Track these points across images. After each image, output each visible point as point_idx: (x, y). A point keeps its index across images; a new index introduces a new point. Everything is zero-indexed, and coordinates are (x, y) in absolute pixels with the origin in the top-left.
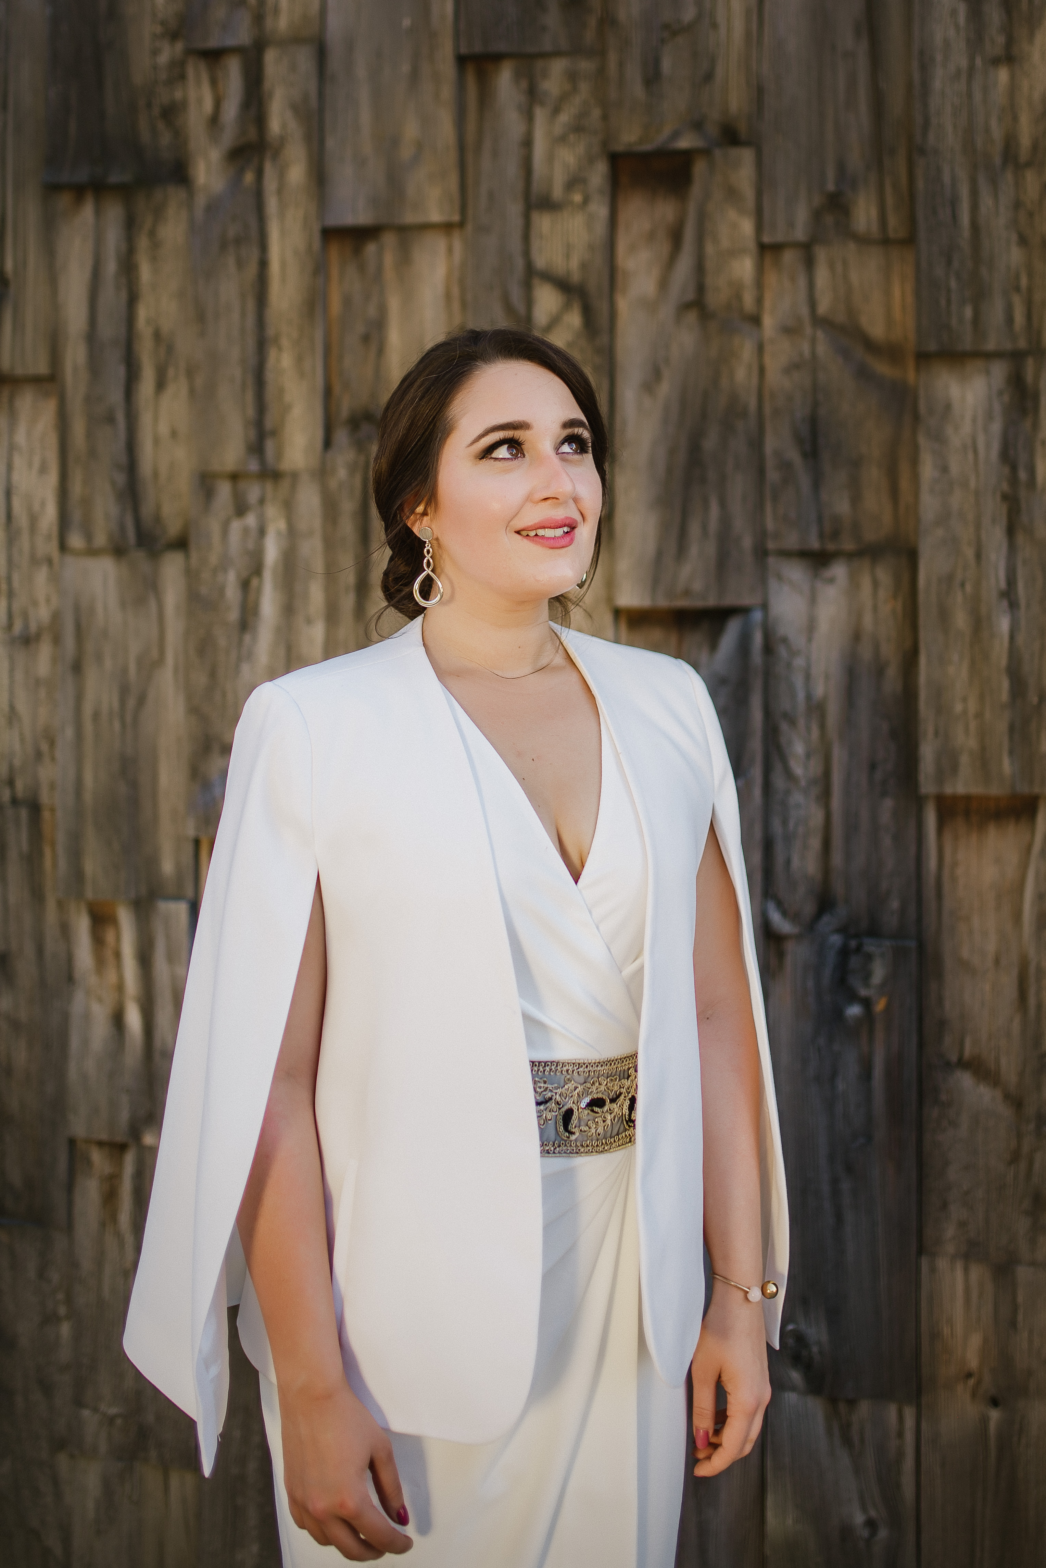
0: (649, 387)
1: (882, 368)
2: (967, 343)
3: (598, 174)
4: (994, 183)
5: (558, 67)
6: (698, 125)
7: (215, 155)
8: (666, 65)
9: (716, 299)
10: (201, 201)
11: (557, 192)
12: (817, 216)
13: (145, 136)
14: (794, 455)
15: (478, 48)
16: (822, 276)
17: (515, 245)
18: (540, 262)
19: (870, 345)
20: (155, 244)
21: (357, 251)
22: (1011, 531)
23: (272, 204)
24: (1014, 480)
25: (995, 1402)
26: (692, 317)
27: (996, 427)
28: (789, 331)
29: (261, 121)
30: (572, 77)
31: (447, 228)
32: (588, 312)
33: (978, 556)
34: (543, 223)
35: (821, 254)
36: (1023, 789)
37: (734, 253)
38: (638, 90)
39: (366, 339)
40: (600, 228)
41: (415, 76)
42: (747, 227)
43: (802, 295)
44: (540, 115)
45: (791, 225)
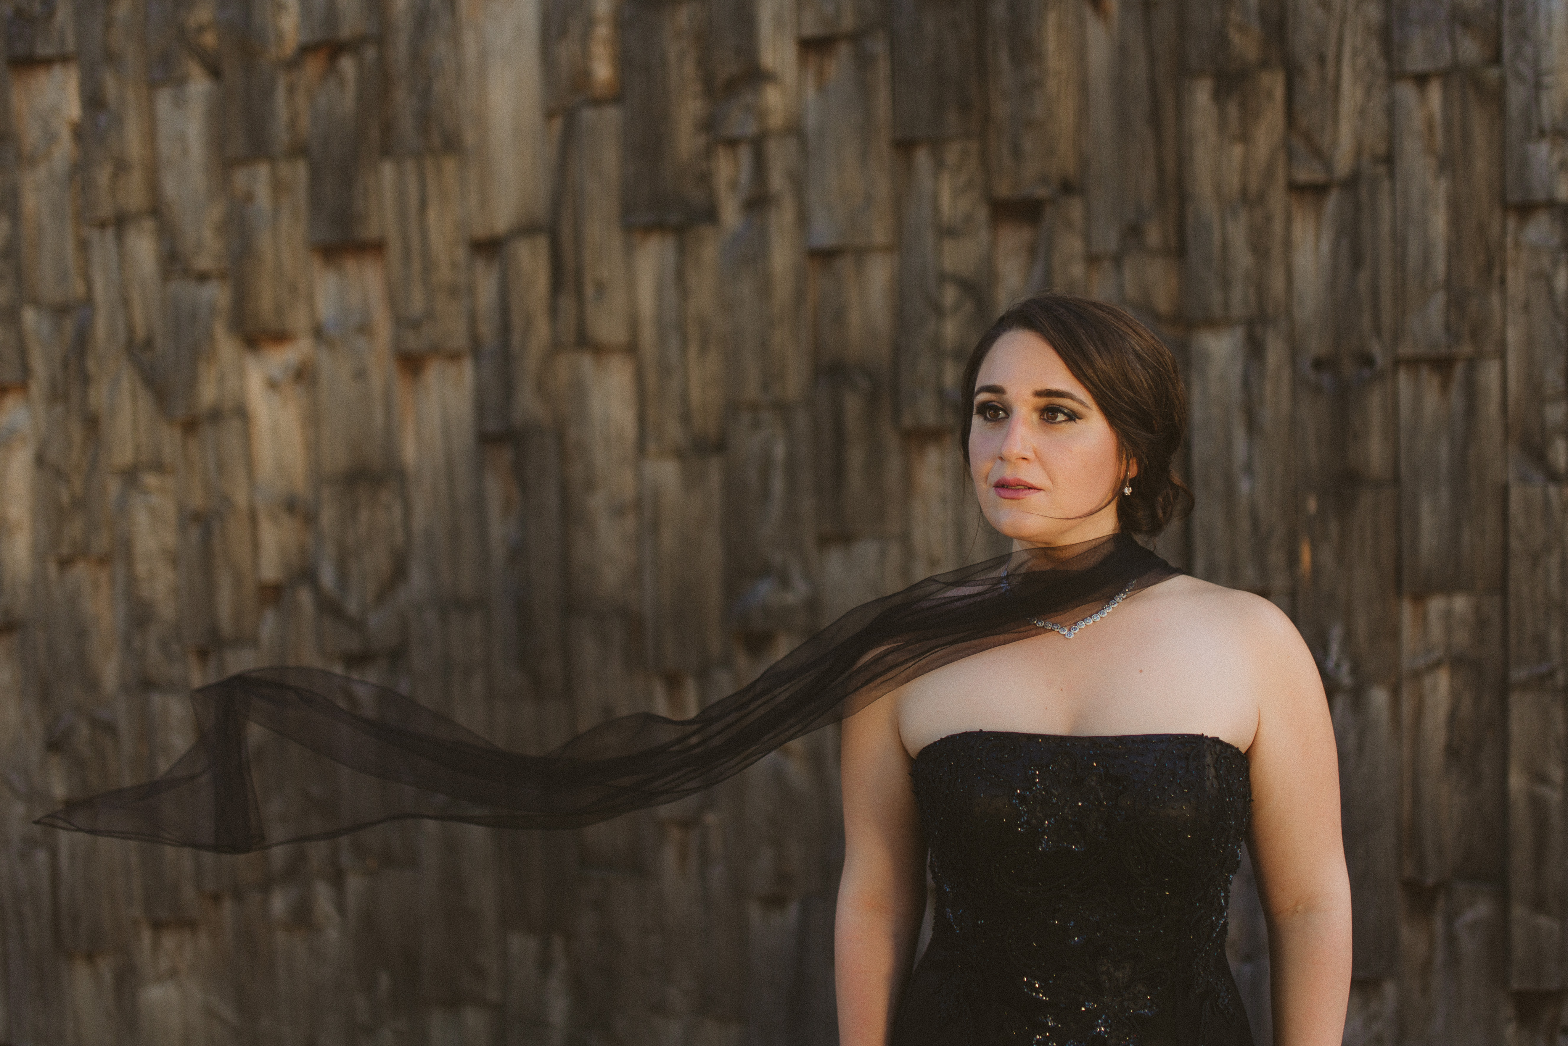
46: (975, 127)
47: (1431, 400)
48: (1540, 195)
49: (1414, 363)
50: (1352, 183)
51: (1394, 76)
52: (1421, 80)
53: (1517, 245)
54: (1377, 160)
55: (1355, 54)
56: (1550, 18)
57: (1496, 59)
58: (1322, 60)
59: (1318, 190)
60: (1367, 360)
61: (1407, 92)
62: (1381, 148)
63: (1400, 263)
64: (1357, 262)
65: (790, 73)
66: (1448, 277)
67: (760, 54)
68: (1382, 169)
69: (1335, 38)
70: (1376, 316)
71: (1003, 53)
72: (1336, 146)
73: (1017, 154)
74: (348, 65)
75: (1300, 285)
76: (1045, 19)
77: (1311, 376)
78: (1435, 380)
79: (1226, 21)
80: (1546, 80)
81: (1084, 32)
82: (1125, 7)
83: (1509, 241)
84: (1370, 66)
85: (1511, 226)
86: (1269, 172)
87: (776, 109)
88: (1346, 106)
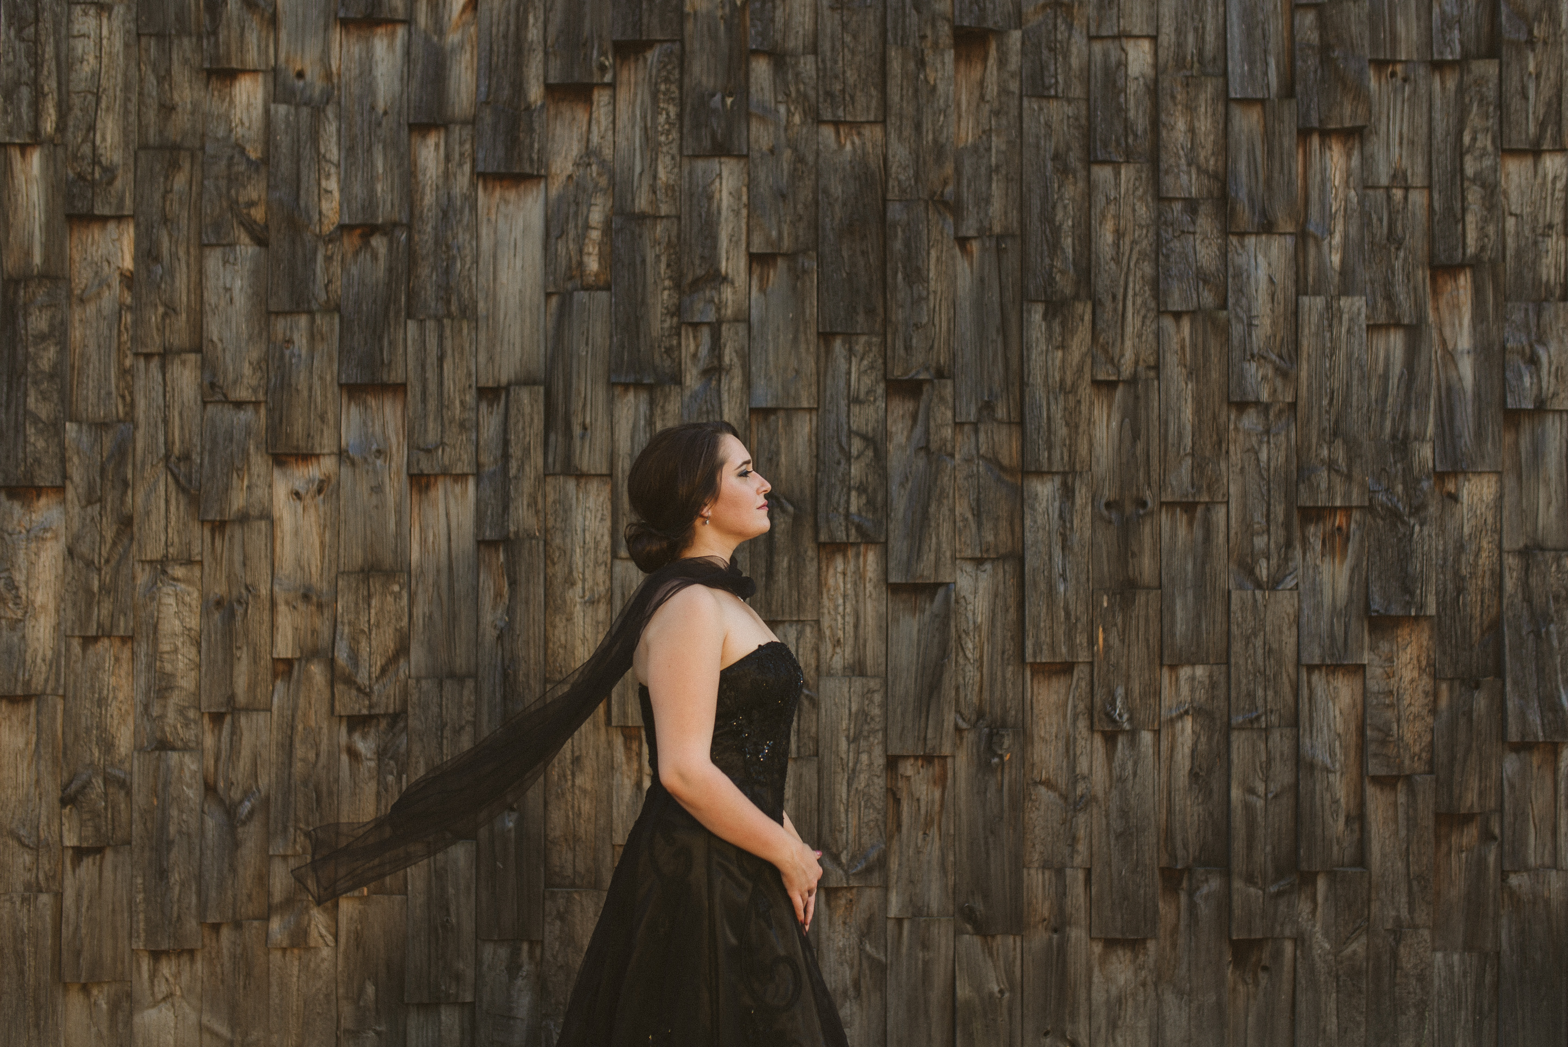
0: (902, 485)
1: (1007, 478)
2: (1045, 468)
3: (880, 389)
4: (1056, 399)
5: (863, 339)
6: (927, 369)
7: (695, 372)
8: (914, 341)
9: (933, 447)
10: (687, 393)
11: (862, 396)
12: (980, 411)
13: (657, 361)
14: (969, 516)
15: (828, 329)
16: (982, 437)
17: (843, 419)
18: (854, 427)
19: (1002, 468)
20: (664, 413)
21: (766, 419)
22: (1063, 549)
23: (725, 397)
24: (1064, 527)
25: (1055, 931)
26: (922, 454)
27: (1057, 504)
28: (968, 461)
29: (720, 358)
30: (869, 344)
31: (810, 410)
32: (876, 450)
33: (1050, 559)
34: (855, 409)
35: (982, 428)
36: (1069, 659)
37: (943, 426)
38: (902, 352)
39: (770, 460)
40: (881, 413)
41: (795, 340)
42: (949, 414)
43: (973, 445)
44: (854, 361)
45: (968, 414)
46: (877, 327)
47: (1182, 531)
48: (1251, 398)
49: (1171, 506)
50: (1133, 381)
51: (1160, 313)
52: (1177, 316)
53: (1236, 429)
54: (1149, 368)
55: (1135, 295)
56: (1257, 281)
57: (1224, 306)
58: (1114, 297)
59: (1111, 385)
60: (1141, 503)
61: (1168, 323)
62: (1152, 361)
63: (1163, 437)
64: (1136, 437)
65: (741, 279)
66: (1193, 448)
67: (719, 262)
68: (1152, 374)
69: (1122, 283)
70: (1148, 473)
71: (900, 276)
72: (1122, 355)
73: (908, 348)
74: (379, 243)
75: (1098, 450)
76: (928, 254)
77: (1105, 513)
78: (1185, 517)
79: (1052, 266)
80: (1255, 322)
81: (954, 265)
82: (984, 250)
83: (1232, 427)
84: (1144, 303)
85: (1233, 417)
86: (1080, 370)
87: (730, 303)
88: (1129, 330)
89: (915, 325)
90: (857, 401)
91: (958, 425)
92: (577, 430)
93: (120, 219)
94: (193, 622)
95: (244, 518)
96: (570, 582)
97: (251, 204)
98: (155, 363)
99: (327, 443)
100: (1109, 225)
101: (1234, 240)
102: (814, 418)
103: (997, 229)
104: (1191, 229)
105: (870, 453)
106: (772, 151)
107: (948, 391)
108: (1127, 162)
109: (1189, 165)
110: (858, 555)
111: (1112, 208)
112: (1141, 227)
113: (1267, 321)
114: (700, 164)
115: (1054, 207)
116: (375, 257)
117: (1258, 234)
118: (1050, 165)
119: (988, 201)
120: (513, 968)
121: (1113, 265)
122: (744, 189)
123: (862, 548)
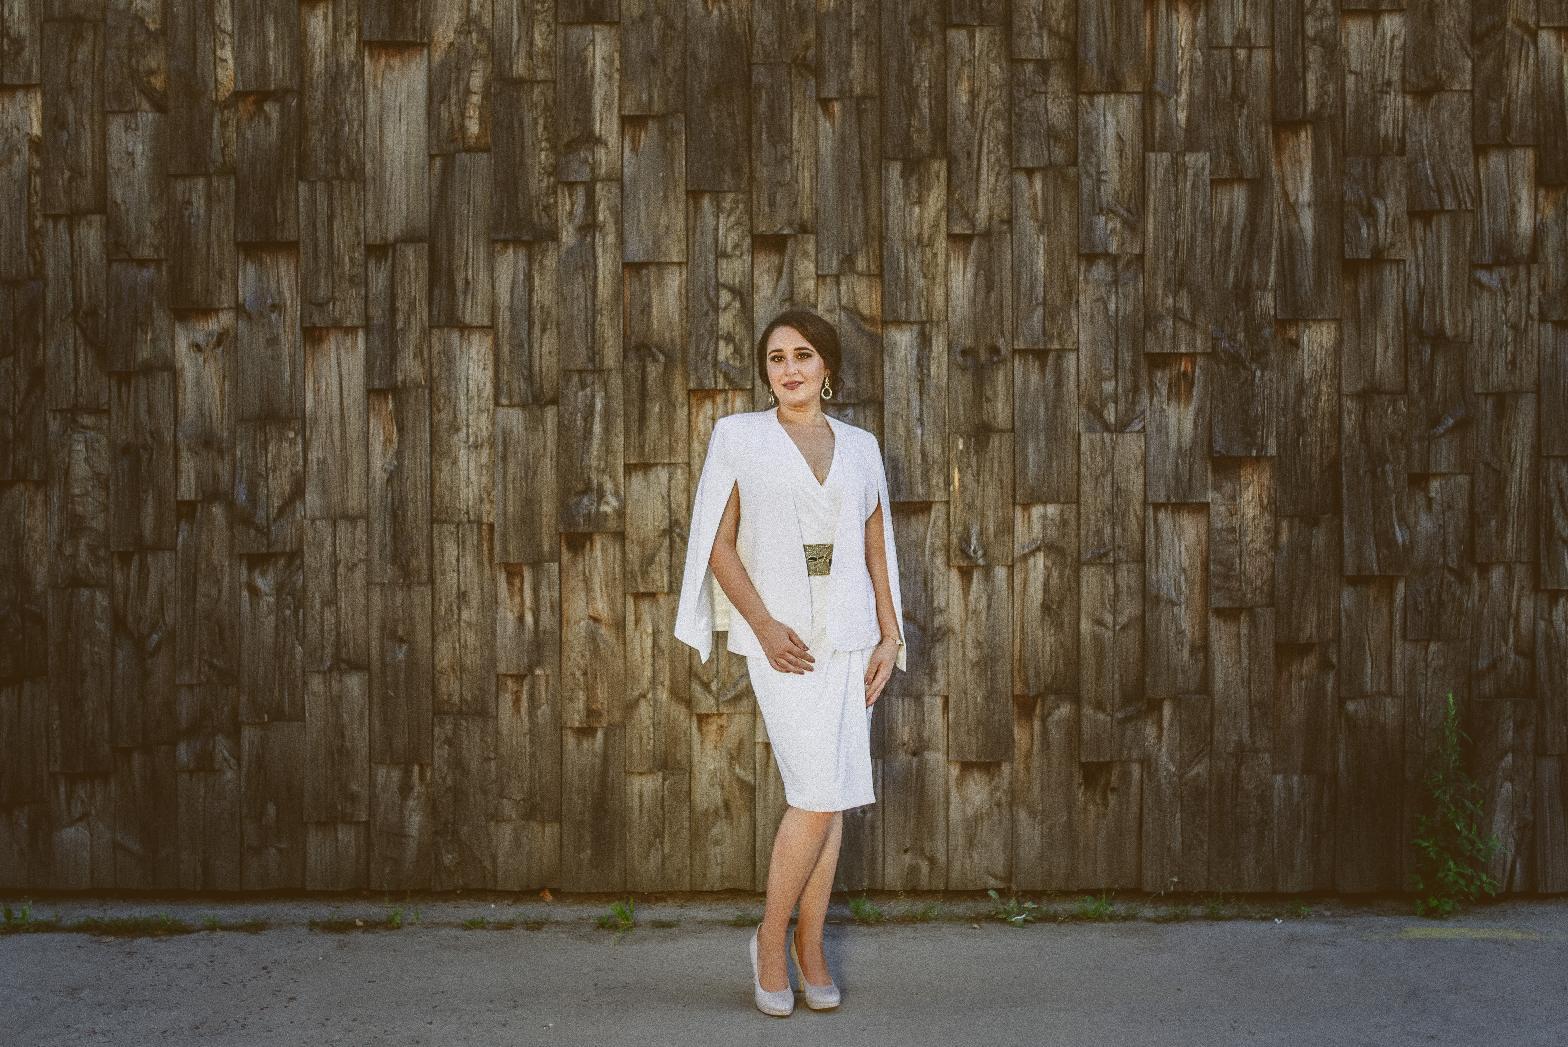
1: (867, 327)
2: (903, 317)
3: (747, 243)
4: (914, 252)
5: (730, 197)
6: (791, 224)
7: (571, 229)
8: (778, 198)
9: (798, 296)
10: (564, 248)
11: (729, 250)
12: (841, 264)
13: (536, 219)
15: (696, 188)
16: (843, 289)
17: (711, 272)
18: (722, 281)
19: (863, 318)
20: (542, 268)
21: (638, 273)
22: (921, 395)
23: (599, 252)
24: (922, 374)
25: (915, 754)
27: (915, 352)
28: (830, 311)
29: (594, 215)
30: (736, 201)
31: (680, 264)
32: (742, 302)
33: (908, 405)
34: (723, 263)
35: (843, 280)
36: (926, 499)
37: (806, 278)
38: (767, 209)
39: (642, 311)
40: (748, 266)
41: (666, 198)
42: (812, 267)
43: (835, 296)
44: (722, 217)
45: (830, 267)
46: (743, 184)
47: (1034, 377)
48: (1100, 250)
49: (1023, 353)
50: (987, 234)
51: (1014, 169)
52: (1030, 172)
53: (1086, 280)
54: (1003, 222)
55: (989, 152)
56: (1105, 138)
57: (1074, 163)
58: (969, 155)
59: (966, 239)
60: (994, 350)
61: (1021, 179)
62: (1005, 215)
63: (1016, 288)
64: (989, 287)
65: (614, 140)
66: (1044, 298)
67: (593, 125)
68: (1005, 228)
69: (977, 141)
70: (1001, 322)
71: (764, 136)
72: (977, 210)
73: (772, 204)
74: (272, 109)
75: (954, 300)
76: (792, 114)
77: (960, 360)
78: (1037, 364)
79: (909, 126)
80: (1104, 178)
81: (817, 126)
82: (845, 111)
83: (1082, 278)
84: (998, 160)
85: (1082, 268)
86: (936, 225)
87: (604, 163)
88: (983, 185)
89: (779, 183)
90: (724, 255)
91: (820, 278)
92: (460, 284)
93: (28, 88)
94: (103, 466)
95: (148, 370)
96: (454, 428)
97: (151, 73)
98: (62, 225)
99: (226, 298)
100: (965, 86)
101: (1084, 99)
102: (684, 272)
103: (857, 91)
104: (1043, 89)
105: (737, 304)
106: (642, 18)
107: (811, 246)
108: (981, 25)
109: (1041, 27)
110: (726, 401)
111: (967, 70)
112: (995, 87)
113: (1116, 177)
114: (575, 31)
115: (911, 69)
116: (268, 122)
117: (1107, 93)
118: (907, 28)
119: (848, 64)
120: (405, 789)
121: (968, 124)
122: (617, 55)
123: (730, 395)
